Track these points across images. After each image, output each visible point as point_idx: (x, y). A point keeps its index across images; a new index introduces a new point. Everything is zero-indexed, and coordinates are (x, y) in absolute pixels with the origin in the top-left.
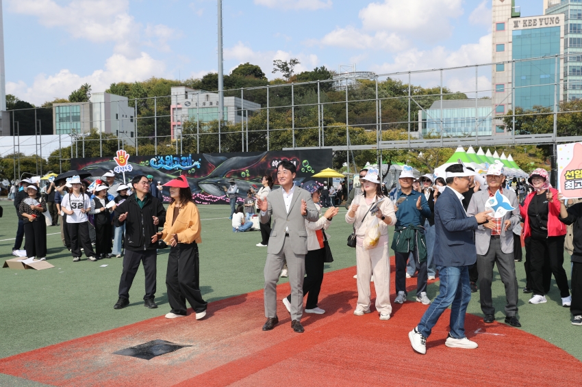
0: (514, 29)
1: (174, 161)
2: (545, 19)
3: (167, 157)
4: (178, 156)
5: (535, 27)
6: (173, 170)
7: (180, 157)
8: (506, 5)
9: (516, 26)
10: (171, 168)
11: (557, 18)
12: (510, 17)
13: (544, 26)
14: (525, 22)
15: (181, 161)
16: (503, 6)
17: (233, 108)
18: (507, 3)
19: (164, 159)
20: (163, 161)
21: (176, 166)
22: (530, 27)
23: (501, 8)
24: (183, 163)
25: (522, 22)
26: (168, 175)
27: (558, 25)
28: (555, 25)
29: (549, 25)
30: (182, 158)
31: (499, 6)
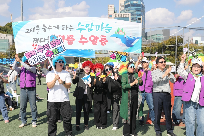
0: (115, 17)
1: (7, 61)
2: (125, 15)
3: (3, 59)
4: (9, 59)
5: (122, 17)
6: (6, 64)
7: (10, 59)
8: (112, 9)
9: (116, 16)
10: (5, 63)
11: (128, 15)
12: (114, 13)
13: (124, 17)
14: (118, 15)
15: (10, 61)
16: (111, 9)
17: (11, 40)
18: (113, 8)
19: (2, 59)
20: (2, 60)
21: (8, 63)
22: (120, 17)
23: (111, 10)
24: (11, 61)
25: (117, 15)
26: (4, 66)
27: (129, 17)
28: (128, 17)
29: (126, 17)
30: (11, 60)
31: (110, 9)
